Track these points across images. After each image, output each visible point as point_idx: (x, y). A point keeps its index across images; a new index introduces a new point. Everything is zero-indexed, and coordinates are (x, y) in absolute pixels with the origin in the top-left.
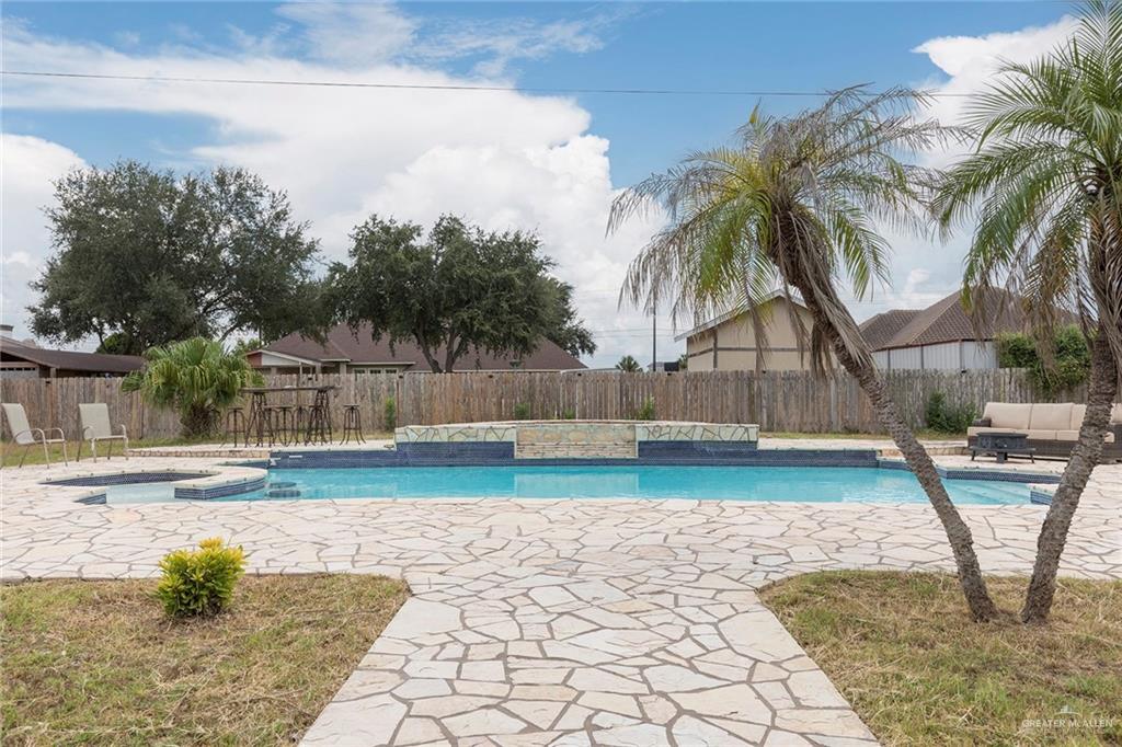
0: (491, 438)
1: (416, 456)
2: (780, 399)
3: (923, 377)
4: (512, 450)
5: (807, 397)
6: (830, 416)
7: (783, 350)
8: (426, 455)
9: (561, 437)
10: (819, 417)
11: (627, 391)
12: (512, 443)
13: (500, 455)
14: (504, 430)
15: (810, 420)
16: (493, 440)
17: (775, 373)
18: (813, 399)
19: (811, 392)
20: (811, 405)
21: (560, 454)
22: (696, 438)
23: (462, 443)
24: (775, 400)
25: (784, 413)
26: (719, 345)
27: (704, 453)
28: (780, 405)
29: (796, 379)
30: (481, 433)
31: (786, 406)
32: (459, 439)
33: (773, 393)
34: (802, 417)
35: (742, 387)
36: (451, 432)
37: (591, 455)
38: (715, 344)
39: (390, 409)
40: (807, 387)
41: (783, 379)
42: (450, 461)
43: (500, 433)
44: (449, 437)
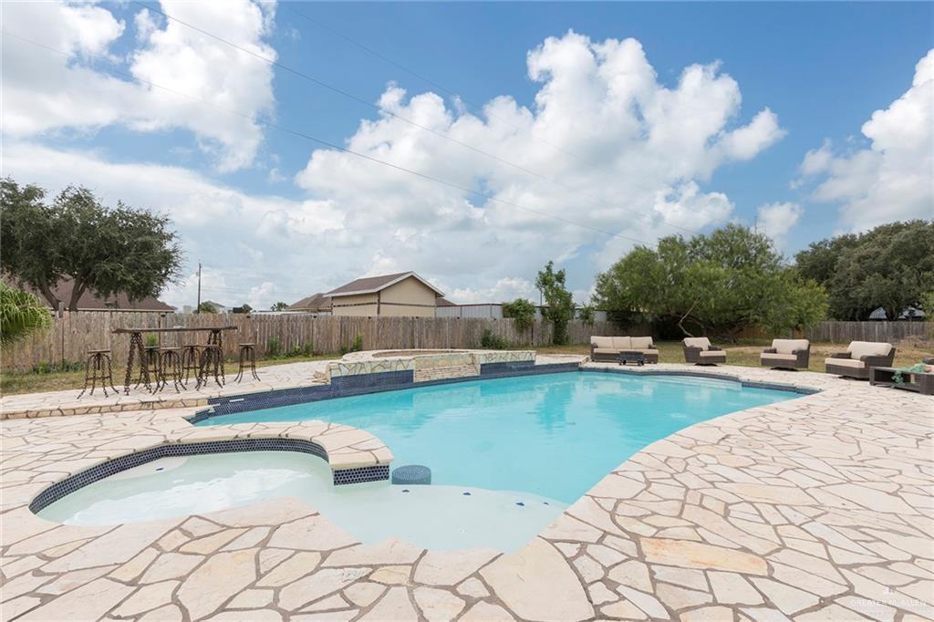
1: (345, 388)
4: (412, 376)
8: (353, 386)
11: (345, 328)
12: (412, 371)
13: (403, 380)
14: (408, 362)
16: (401, 369)
21: (439, 376)
22: (509, 360)
23: (380, 374)
26: (382, 301)
27: (511, 369)
30: (394, 365)
32: (378, 370)
36: (374, 365)
37: (455, 375)
38: (379, 301)
42: (371, 389)
43: (405, 363)
44: (372, 369)
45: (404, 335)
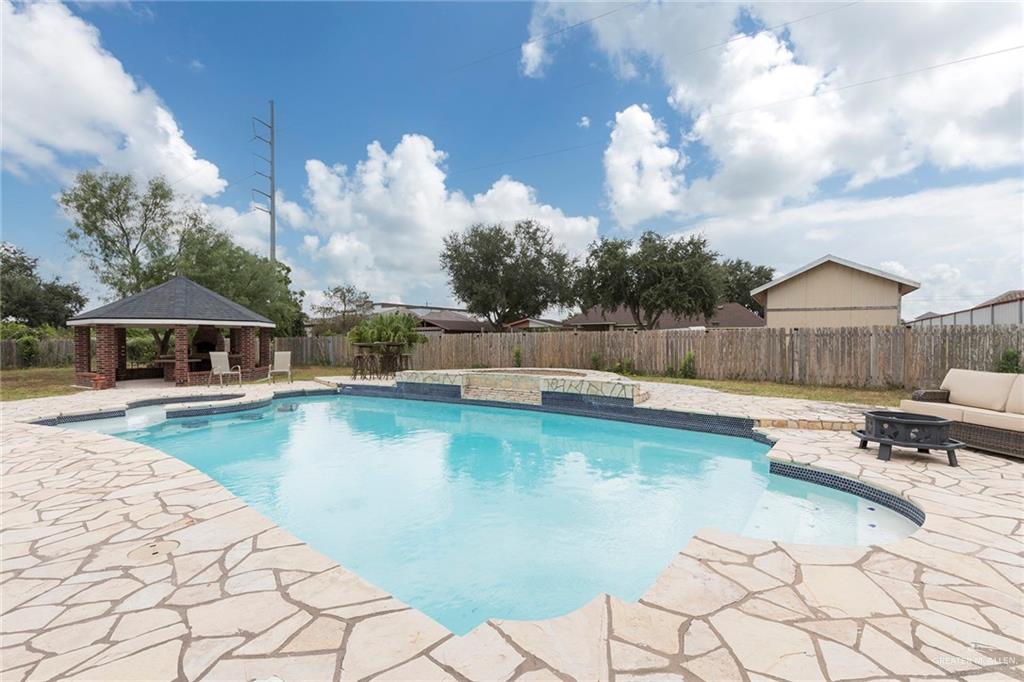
0: (447, 382)
1: (407, 392)
2: (812, 353)
3: (995, 334)
4: (460, 393)
5: (843, 352)
6: (869, 370)
7: (834, 309)
8: (412, 391)
9: (496, 384)
10: (856, 370)
11: (672, 344)
12: (459, 387)
13: (453, 395)
14: (454, 376)
15: (844, 374)
16: (448, 384)
17: (808, 330)
18: (849, 354)
19: (847, 347)
20: (846, 359)
21: (490, 398)
22: (584, 392)
24: (808, 355)
25: (817, 366)
27: (590, 406)
28: (813, 358)
29: (831, 335)
30: (441, 378)
31: (819, 360)
32: (429, 381)
33: (806, 348)
34: (836, 370)
35: (774, 344)
36: (425, 376)
39: (518, 355)
40: (843, 343)
41: (816, 335)
42: (424, 397)
43: (452, 378)
44: (424, 380)
45: (768, 357)
